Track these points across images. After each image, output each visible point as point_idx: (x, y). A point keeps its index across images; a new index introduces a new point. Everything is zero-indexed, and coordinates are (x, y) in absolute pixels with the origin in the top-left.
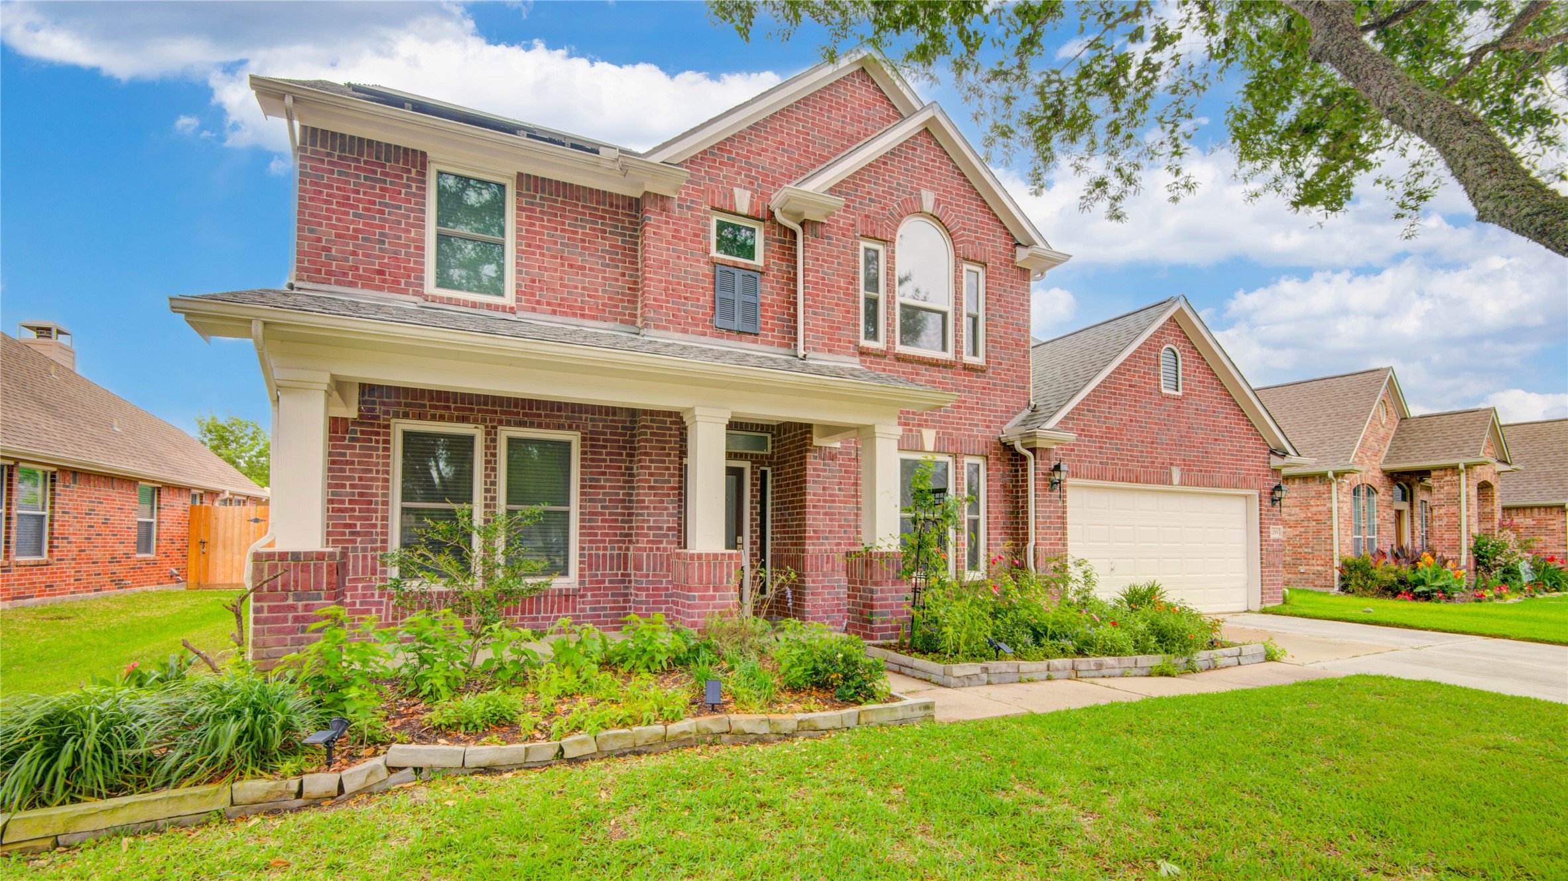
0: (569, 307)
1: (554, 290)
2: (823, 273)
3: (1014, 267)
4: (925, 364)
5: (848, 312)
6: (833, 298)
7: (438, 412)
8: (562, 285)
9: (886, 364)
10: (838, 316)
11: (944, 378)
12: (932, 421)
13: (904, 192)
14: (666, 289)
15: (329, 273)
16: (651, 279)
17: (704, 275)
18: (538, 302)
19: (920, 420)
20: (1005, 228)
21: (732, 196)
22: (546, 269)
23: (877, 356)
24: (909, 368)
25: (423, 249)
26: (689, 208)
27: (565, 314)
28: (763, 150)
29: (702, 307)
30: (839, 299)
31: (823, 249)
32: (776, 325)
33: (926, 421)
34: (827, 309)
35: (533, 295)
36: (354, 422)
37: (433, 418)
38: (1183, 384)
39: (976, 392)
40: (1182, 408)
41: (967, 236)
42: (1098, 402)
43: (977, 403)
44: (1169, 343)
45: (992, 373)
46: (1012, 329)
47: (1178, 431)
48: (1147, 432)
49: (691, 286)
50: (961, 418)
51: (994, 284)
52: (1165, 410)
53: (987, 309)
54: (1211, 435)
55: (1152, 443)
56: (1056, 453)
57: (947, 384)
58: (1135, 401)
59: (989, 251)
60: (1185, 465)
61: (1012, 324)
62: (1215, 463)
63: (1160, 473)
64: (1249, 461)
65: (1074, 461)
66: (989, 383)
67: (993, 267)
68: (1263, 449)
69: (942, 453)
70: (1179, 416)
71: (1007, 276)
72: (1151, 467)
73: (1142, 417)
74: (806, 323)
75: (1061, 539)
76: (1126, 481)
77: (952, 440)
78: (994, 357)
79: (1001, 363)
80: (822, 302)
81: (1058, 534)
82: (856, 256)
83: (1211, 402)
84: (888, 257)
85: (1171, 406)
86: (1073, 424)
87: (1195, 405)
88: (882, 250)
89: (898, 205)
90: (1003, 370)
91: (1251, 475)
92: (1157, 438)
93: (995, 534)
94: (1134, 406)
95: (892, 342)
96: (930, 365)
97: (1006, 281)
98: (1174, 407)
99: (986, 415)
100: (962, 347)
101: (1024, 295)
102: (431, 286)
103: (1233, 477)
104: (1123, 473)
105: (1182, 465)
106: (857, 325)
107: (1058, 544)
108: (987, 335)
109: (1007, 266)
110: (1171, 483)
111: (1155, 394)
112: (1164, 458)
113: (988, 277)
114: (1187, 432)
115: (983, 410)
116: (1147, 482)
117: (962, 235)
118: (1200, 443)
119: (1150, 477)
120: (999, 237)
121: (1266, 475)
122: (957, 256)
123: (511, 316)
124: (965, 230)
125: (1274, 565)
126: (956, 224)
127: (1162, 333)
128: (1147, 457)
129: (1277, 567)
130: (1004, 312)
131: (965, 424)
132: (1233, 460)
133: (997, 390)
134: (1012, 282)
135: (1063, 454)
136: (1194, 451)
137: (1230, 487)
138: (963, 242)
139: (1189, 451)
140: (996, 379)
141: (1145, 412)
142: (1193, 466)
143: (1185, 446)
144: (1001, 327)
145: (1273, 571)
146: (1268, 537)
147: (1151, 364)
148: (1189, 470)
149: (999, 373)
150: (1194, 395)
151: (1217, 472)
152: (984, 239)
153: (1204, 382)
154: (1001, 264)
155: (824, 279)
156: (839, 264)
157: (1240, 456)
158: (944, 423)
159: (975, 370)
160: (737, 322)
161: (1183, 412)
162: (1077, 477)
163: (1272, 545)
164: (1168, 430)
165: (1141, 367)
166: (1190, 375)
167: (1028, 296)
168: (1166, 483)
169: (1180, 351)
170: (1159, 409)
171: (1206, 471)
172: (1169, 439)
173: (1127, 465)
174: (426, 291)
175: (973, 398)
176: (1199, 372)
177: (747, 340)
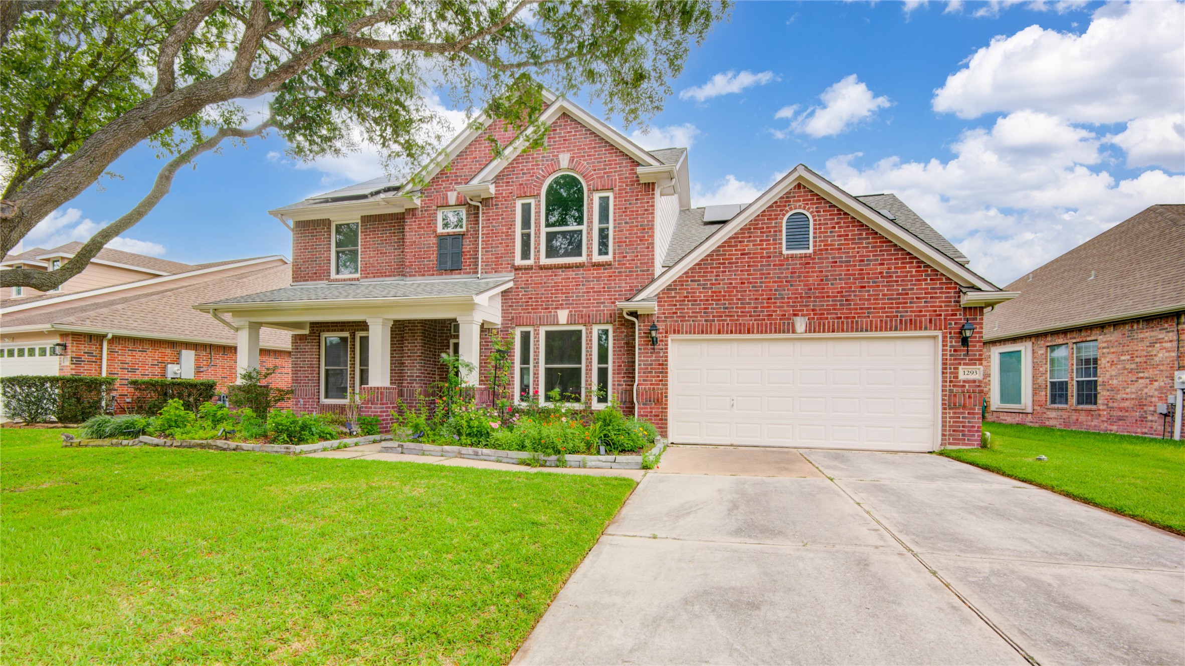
0: (381, 273)
1: (374, 267)
2: (493, 226)
3: (640, 184)
4: (561, 268)
5: (508, 246)
6: (498, 240)
7: (334, 328)
8: (378, 263)
9: (533, 273)
10: (501, 250)
11: (577, 274)
12: (566, 304)
13: (547, 160)
14: (415, 255)
15: (301, 277)
16: (407, 252)
17: (433, 244)
18: (368, 274)
19: (557, 305)
20: (630, 158)
21: (447, 198)
22: (372, 257)
23: (525, 269)
24: (550, 272)
25: (330, 260)
26: (426, 211)
27: (378, 276)
28: (464, 166)
29: (432, 261)
30: (502, 240)
31: (493, 212)
32: (472, 262)
33: (562, 304)
34: (494, 247)
35: (366, 270)
36: (309, 335)
37: (332, 331)
38: (815, 242)
39: (603, 280)
40: (813, 263)
41: (597, 174)
42: (704, 272)
43: (604, 288)
44: (796, 208)
45: (619, 264)
46: (637, 230)
47: (805, 285)
48: (762, 290)
49: (427, 251)
50: (590, 300)
51: (622, 201)
52: (788, 269)
53: (615, 220)
54: (855, 283)
55: (769, 299)
56: (658, 317)
57: (579, 278)
58: (749, 266)
59: (616, 179)
60: (814, 314)
61: (637, 226)
62: (861, 309)
63: (780, 323)
64: (921, 302)
65: (677, 321)
66: (615, 272)
67: (619, 190)
68: (947, 288)
69: (575, 324)
70: (808, 272)
71: (633, 192)
72: (768, 320)
73: (757, 278)
74: (482, 258)
75: (661, 381)
76: (736, 333)
77: (582, 315)
78: (620, 253)
79: (626, 257)
80: (492, 244)
81: (659, 377)
82: (515, 211)
83: (858, 252)
84: (536, 205)
85: (796, 264)
86: (675, 293)
87: (832, 258)
88: (532, 201)
89: (543, 171)
90: (628, 261)
91: (926, 316)
92: (775, 294)
93: (618, 377)
94: (747, 271)
95: (539, 259)
96: (565, 268)
97: (631, 196)
98: (800, 264)
99: (612, 295)
100: (591, 252)
101: (648, 202)
102: (333, 275)
103: (891, 321)
104: (732, 327)
105: (810, 314)
106: (514, 253)
107: (659, 384)
108: (614, 239)
109: (632, 185)
110: (794, 332)
111: (774, 257)
112: (785, 311)
113: (615, 198)
114: (818, 285)
115: (609, 291)
116: (762, 333)
117: (593, 175)
118: (838, 292)
119: (766, 327)
120: (625, 167)
121: (952, 315)
122: (589, 190)
123: (357, 282)
124: (595, 170)
125: (964, 407)
126: (587, 169)
127: (786, 202)
128: (762, 311)
129: (971, 409)
130: (630, 219)
131: (593, 303)
132: (892, 303)
133: (622, 276)
134: (638, 196)
135: (665, 317)
136: (829, 301)
137: (886, 330)
138: (593, 179)
139: (821, 301)
140: (622, 268)
141: (761, 274)
142: (828, 314)
143: (815, 297)
144: (627, 230)
145: (962, 413)
146: (957, 377)
147: (770, 232)
148: (821, 319)
149: (624, 264)
150: (831, 249)
151: (865, 317)
152: (611, 172)
153: (847, 235)
154: (627, 185)
155: (493, 230)
156: (502, 219)
157: (904, 299)
158: (576, 304)
159: (603, 265)
160: (449, 265)
161: (814, 268)
162: (679, 333)
163: (964, 386)
164: (791, 285)
165: (757, 237)
166: (826, 232)
167: (653, 202)
168: (788, 332)
169: (812, 213)
170: (779, 269)
171: (847, 318)
172: (792, 294)
173: (737, 320)
174: (332, 278)
175: (601, 284)
176: (840, 227)
177: (455, 274)
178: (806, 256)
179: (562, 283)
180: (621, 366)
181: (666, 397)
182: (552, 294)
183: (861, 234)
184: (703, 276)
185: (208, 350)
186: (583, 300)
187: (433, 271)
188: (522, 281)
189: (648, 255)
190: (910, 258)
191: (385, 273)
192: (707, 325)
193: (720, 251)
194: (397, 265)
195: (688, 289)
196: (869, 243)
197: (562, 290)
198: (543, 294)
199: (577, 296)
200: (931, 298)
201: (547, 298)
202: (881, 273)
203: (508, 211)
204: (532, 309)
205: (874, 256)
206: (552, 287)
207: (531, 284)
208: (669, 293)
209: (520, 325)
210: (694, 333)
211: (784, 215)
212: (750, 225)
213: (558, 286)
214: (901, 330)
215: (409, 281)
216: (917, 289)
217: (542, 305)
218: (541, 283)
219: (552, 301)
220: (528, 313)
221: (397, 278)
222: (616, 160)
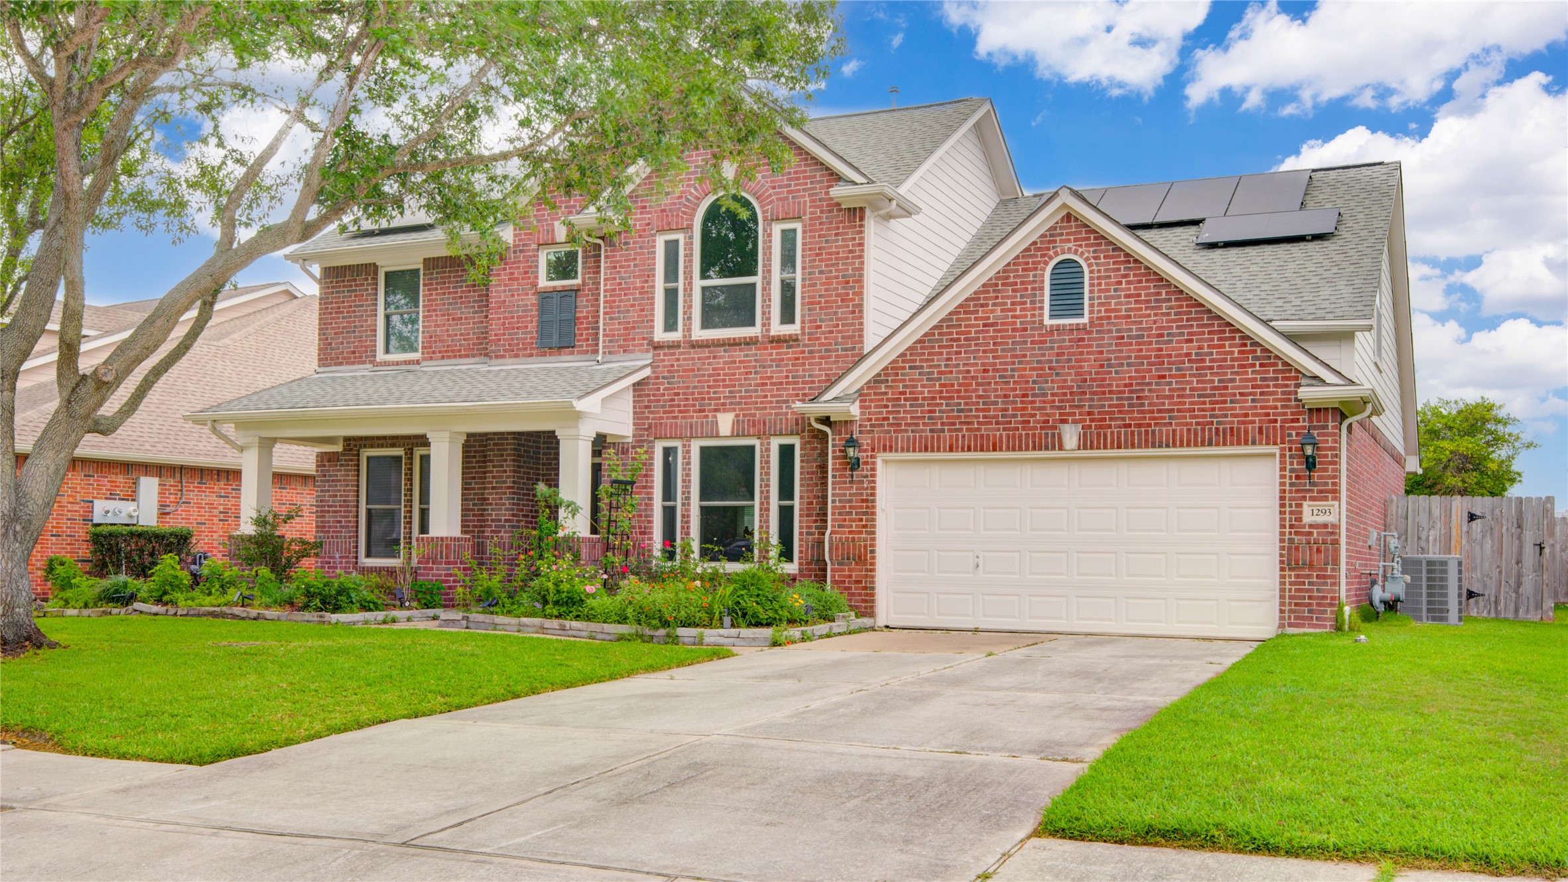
0: (453, 351)
1: (443, 341)
2: (621, 278)
3: (841, 210)
4: (724, 345)
5: (643, 310)
6: (629, 300)
7: (381, 445)
8: (449, 336)
9: (681, 353)
10: (633, 316)
11: (747, 356)
12: (731, 404)
13: (703, 172)
14: (504, 324)
15: (332, 359)
16: (492, 319)
17: (532, 305)
18: (434, 352)
19: (717, 405)
20: (827, 169)
21: (553, 230)
22: (439, 326)
23: (670, 347)
24: (706, 353)
25: (375, 331)
26: (521, 251)
27: (449, 357)
29: (531, 332)
30: (634, 299)
31: (621, 256)
32: (589, 335)
33: (724, 404)
34: (623, 312)
35: (431, 347)
36: (343, 454)
37: (378, 446)
38: (1092, 305)
39: (787, 365)
40: (1090, 339)
41: (776, 194)
42: (929, 354)
43: (787, 377)
44: (1063, 253)
45: (809, 339)
46: (838, 283)
47: (1077, 374)
48: (1015, 382)
49: (521, 317)
50: (766, 396)
51: (814, 237)
52: (1052, 348)
53: (804, 268)
54: (1150, 371)
55: (1024, 396)
56: (860, 426)
57: (750, 361)
58: (995, 344)
59: (805, 202)
60: (1092, 420)
61: (837, 277)
62: (1159, 411)
63: (1040, 434)
64: (1246, 401)
65: (889, 432)
66: (804, 352)
67: (811, 219)
68: (1284, 379)
69: (743, 435)
70: (1082, 353)
71: (831, 223)
72: (1023, 428)
73: (1006, 363)
74: (604, 330)
75: (865, 526)
76: (976, 450)
77: (754, 421)
78: (811, 321)
79: (820, 327)
80: (619, 307)
81: (861, 520)
82: (654, 253)
83: (1155, 322)
84: (686, 244)
85: (1064, 340)
86: (887, 387)
87: (1118, 331)
88: (680, 237)
89: (696, 189)
90: (824, 333)
91: (1254, 422)
92: (1033, 389)
93: (807, 521)
94: (992, 351)
95: (689, 330)
96: (730, 345)
97: (828, 229)
98: (1070, 340)
99: (799, 389)
100: (769, 319)
101: (854, 239)
102: (381, 356)
103: (1203, 430)
104: (969, 440)
105: (1085, 420)
106: (652, 321)
107: (861, 532)
108: (803, 298)
109: (830, 211)
110: (1061, 448)
111: (1032, 329)
112: (1047, 415)
113: (804, 232)
114: (1096, 373)
115: (795, 383)
116: (1014, 450)
117: (770, 195)
118: (1126, 385)
119: (1020, 441)
120: (820, 182)
121: (1293, 421)
122: (765, 219)
123: (417, 367)
124: (774, 188)
125: (1311, 566)
126: (763, 186)
127: (1050, 242)
128: (1015, 416)
129: (1321, 569)
130: (826, 266)
131: (771, 402)
132: (1204, 403)
133: (814, 358)
134: (838, 228)
135: (871, 426)
136: (1112, 399)
137: (1196, 445)
138: (771, 202)
139: (1100, 400)
140: (814, 345)
141: (1013, 356)
142: (1111, 419)
143: (1091, 393)
144: (822, 284)
145: (1308, 576)
146: (1300, 519)
147: (1026, 289)
148: (1101, 427)
149: (818, 339)
150: (1116, 317)
151: (1165, 425)
152: (799, 191)
153: (1139, 295)
154: (822, 212)
155: (620, 284)
156: (635, 266)
157: (1221, 395)
158: (746, 403)
159: (786, 341)
160: (555, 340)
161: (1091, 346)
162: (891, 451)
163: (1310, 534)
164: (1057, 374)
165: (1008, 297)
166: (1109, 290)
167: (862, 238)
168: (1053, 448)
169: (1087, 259)
170: (1040, 349)
171: (1139, 426)
172: (1058, 388)
173: (978, 429)
174: (378, 359)
175: (781, 372)
176: (1128, 283)
177: (565, 354)
178: (1078, 328)
179: (723, 369)
180: (812, 503)
181: (873, 552)
182: (709, 387)
183: (1159, 294)
184: (928, 361)
185: (178, 476)
186: (757, 397)
187: (532, 349)
188: (664, 366)
189: (853, 324)
190: (1231, 331)
191: (460, 351)
192: (933, 437)
193: (951, 320)
194: (478, 338)
195: (904, 380)
196: (1171, 308)
197: (724, 380)
198: (695, 387)
199: (746, 391)
200: (1262, 394)
201: (702, 393)
202: (1188, 355)
203: (643, 254)
204: (680, 412)
205: (1178, 327)
206: (709, 375)
207: (678, 371)
208: (877, 388)
209: (661, 438)
210: (914, 451)
211: (1046, 263)
212: (997, 278)
213: (719, 375)
214: (1218, 444)
215: (496, 366)
216: (1241, 380)
217: (694, 405)
218: (693, 370)
219: (710, 399)
220: (674, 418)
221: (477, 359)
222: (805, 172)
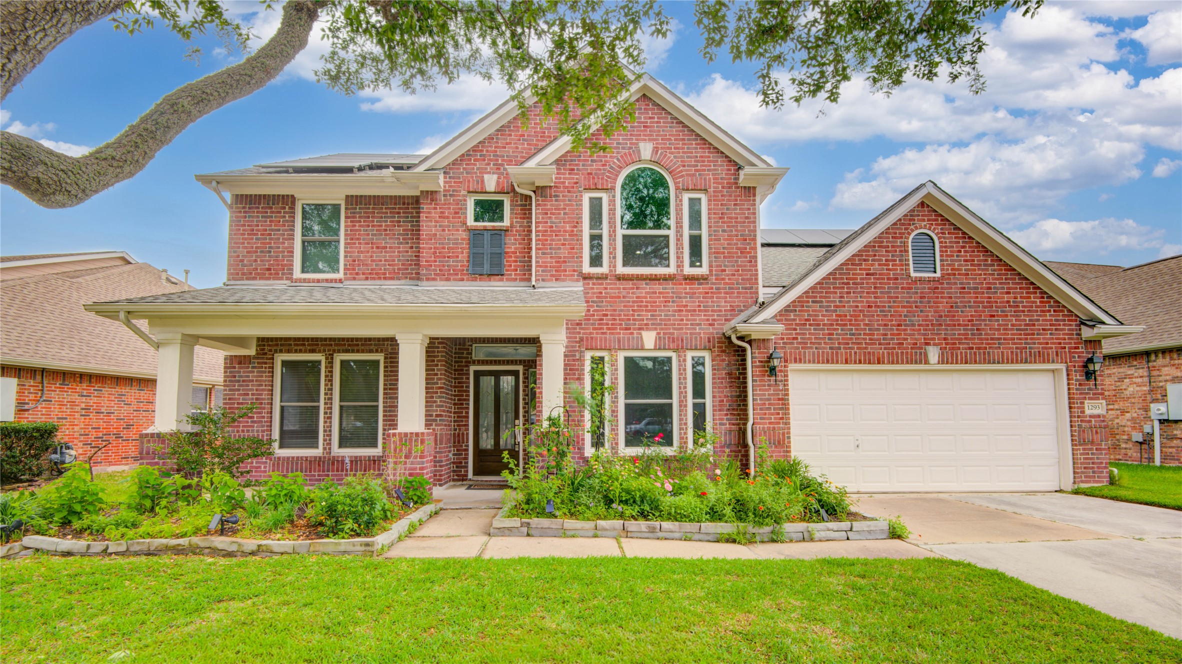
0: (376, 274)
1: (367, 265)
2: (551, 222)
3: (738, 187)
4: (645, 279)
5: (573, 249)
6: (560, 240)
7: (298, 348)
8: (373, 261)
9: (607, 284)
10: (564, 252)
11: (666, 289)
12: (653, 324)
13: (623, 148)
14: (435, 253)
15: (243, 274)
16: (423, 248)
17: (463, 239)
18: (357, 274)
19: (641, 325)
20: (727, 157)
21: (483, 181)
22: (362, 252)
23: (598, 278)
24: (630, 284)
25: (293, 252)
26: (451, 195)
27: (374, 279)
28: (507, 144)
29: (460, 261)
30: (565, 240)
31: (551, 205)
32: (518, 266)
33: (646, 324)
34: (554, 249)
35: (354, 269)
36: (254, 357)
37: (296, 351)
38: (942, 265)
39: (699, 297)
40: (942, 288)
41: (687, 170)
42: (826, 293)
43: (699, 306)
44: (921, 228)
45: (716, 279)
46: (737, 240)
47: (935, 312)
48: (891, 316)
49: (453, 248)
50: (682, 320)
51: (718, 205)
52: (917, 293)
53: (710, 227)
54: (984, 312)
55: (899, 325)
56: (775, 343)
57: (668, 293)
58: (875, 288)
59: (710, 179)
60: (946, 344)
61: (737, 236)
62: (992, 339)
63: (911, 353)
64: (1047, 334)
65: (798, 348)
66: (712, 288)
67: (714, 192)
68: (1069, 320)
69: (665, 349)
70: (937, 297)
71: (731, 196)
72: (899, 348)
73: (884, 302)
74: (537, 262)
75: (782, 418)
76: (865, 363)
77: (673, 338)
78: (717, 266)
79: (725, 271)
80: (550, 244)
81: (778, 414)
82: (581, 205)
83: (985, 279)
84: (610, 201)
85: (925, 288)
86: (795, 315)
87: (961, 284)
88: (604, 196)
89: (618, 160)
90: (728, 275)
91: (1051, 348)
92: (905, 321)
93: (720, 415)
94: (873, 293)
95: (615, 266)
96: (650, 280)
97: (729, 200)
98: (929, 288)
99: (709, 315)
100: (682, 262)
101: (749, 209)
102: (297, 273)
103: (1021, 352)
104: (860, 356)
105: (942, 344)
106: (581, 257)
107: (779, 423)
108: (710, 248)
109: (729, 188)
110: (927, 362)
111: (902, 279)
112: (916, 339)
113: (709, 200)
114: (948, 312)
115: (706, 311)
116: (893, 363)
117: (681, 171)
118: (969, 321)
119: (897, 357)
120: (721, 166)
121: (1075, 348)
122: (677, 188)
123: (341, 285)
124: (684, 166)
125: (1092, 443)
126: (675, 164)
127: (910, 220)
128: (893, 339)
129: (1098, 445)
130: (728, 226)
131: (687, 324)
132: (1021, 334)
133: (720, 293)
134: (736, 200)
135: (784, 343)
136: (960, 330)
137: (1017, 362)
138: (682, 176)
139: (952, 330)
140: (720, 284)
141: (888, 297)
142: (960, 343)
143: (946, 325)
144: (724, 240)
145: (1091, 449)
146: (1083, 412)
147: (896, 251)
148: (953, 349)
149: (723, 279)
150: (959, 274)
151: (996, 348)
152: (704, 170)
153: (973, 261)
154: (723, 187)
155: (552, 227)
156: (565, 214)
157: (1031, 330)
158: (665, 325)
159: (698, 279)
160: (486, 268)
161: (943, 293)
162: (800, 362)
163: (1090, 421)
164: (921, 311)
165: (883, 256)
166: (953, 256)
167: (755, 209)
168: (921, 363)
169: (937, 234)
170: (908, 293)
171: (979, 348)
172: (923, 321)
173: (866, 348)
174: (294, 277)
175: (694, 302)
176: (965, 252)
177: (495, 280)
178: (934, 280)
179: (646, 297)
180: (723, 401)
181: (789, 438)
182: (633, 311)
183: (986, 260)
184: (825, 297)
185: (39, 377)
186: (674, 320)
187: (462, 274)
188: (594, 293)
189: (750, 270)
190: (1034, 288)
191: (384, 274)
192: (832, 353)
193: (843, 269)
194: (403, 265)
195: (809, 311)
196: (995, 270)
197: (647, 306)
198: (621, 311)
199: (665, 315)
200: (1056, 330)
201: (628, 315)
202: (1008, 302)
203: (572, 205)
204: (609, 329)
205: (1000, 283)
206: (633, 302)
207: (606, 297)
208: (787, 315)
209: (592, 349)
210: (818, 362)
211: (909, 234)
212: (874, 242)
213: (642, 302)
214: (1030, 362)
215: (425, 286)
216: (1043, 320)
217: (621, 324)
218: (619, 297)
219: (634, 320)
220: (603, 333)
221: (403, 282)
222: (709, 157)
